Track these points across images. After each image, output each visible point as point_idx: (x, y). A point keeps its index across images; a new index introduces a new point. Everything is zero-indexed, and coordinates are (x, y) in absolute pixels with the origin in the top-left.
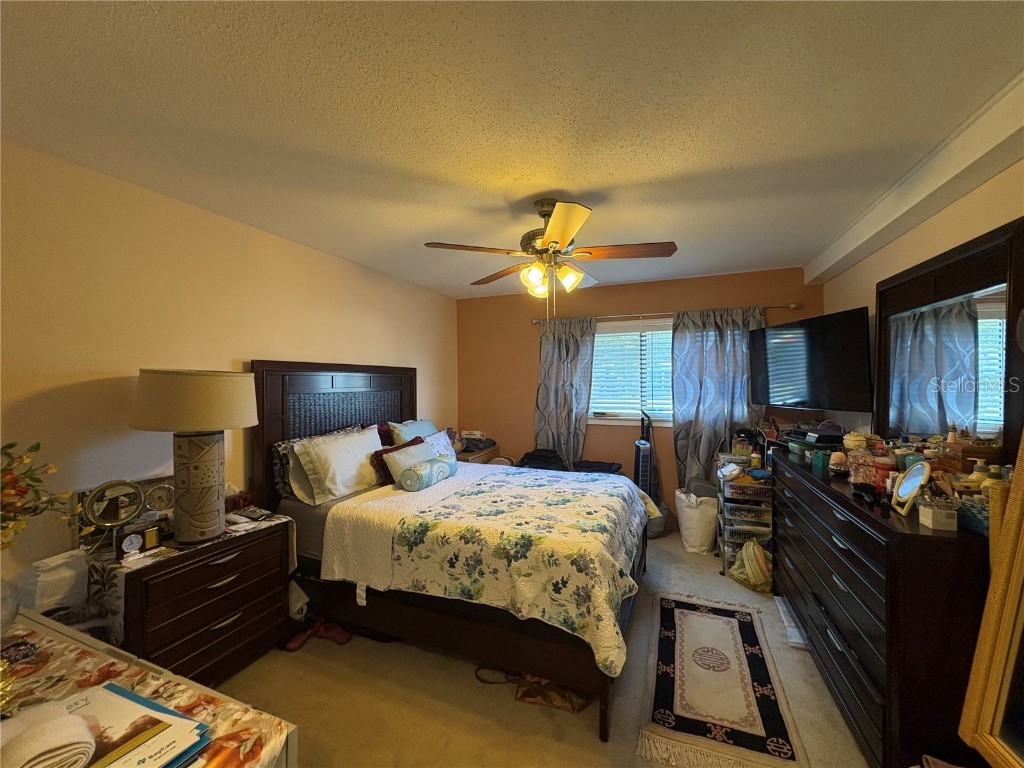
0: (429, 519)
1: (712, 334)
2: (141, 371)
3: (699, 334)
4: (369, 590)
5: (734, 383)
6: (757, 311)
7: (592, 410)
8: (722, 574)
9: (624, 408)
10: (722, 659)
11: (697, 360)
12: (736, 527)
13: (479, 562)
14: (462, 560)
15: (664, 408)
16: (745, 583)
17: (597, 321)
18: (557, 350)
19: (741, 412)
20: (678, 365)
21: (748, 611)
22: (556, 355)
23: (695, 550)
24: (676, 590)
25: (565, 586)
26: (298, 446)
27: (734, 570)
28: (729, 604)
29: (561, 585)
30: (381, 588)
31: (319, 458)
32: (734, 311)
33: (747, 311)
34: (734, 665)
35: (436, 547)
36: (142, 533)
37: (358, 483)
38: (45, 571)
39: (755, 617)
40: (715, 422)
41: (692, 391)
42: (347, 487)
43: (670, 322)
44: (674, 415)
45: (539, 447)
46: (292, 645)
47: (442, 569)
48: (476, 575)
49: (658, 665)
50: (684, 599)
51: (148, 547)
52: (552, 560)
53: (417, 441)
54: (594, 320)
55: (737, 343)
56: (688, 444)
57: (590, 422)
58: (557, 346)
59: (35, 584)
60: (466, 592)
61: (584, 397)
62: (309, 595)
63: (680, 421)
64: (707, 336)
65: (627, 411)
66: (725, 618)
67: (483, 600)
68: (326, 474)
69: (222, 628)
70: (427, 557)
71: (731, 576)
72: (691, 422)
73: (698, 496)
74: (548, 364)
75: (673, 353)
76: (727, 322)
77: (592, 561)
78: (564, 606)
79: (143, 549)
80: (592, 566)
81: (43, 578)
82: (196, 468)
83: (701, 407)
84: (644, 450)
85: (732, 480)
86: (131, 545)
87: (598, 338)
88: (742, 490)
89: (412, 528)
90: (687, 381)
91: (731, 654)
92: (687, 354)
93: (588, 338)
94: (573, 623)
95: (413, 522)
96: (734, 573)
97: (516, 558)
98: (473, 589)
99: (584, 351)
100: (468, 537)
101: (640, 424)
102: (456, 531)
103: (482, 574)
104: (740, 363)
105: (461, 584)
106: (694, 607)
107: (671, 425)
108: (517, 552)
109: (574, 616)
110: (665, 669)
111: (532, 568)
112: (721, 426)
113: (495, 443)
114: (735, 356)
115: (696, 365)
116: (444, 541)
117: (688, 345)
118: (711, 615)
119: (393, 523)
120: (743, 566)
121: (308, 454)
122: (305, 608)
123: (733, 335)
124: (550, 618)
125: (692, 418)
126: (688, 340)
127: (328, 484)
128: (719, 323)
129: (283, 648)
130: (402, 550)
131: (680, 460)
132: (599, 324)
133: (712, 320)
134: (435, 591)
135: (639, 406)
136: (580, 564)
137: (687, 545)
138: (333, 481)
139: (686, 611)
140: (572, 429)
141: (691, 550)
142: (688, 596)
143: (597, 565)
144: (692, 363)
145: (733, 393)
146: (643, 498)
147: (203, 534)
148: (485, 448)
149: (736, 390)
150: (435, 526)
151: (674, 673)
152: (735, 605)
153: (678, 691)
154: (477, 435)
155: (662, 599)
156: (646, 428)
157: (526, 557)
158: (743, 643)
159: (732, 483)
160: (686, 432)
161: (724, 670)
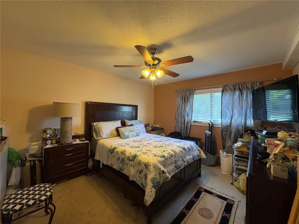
0: (117, 146)
1: (237, 93)
2: (53, 102)
3: (232, 93)
4: (103, 164)
5: (246, 111)
6: (258, 83)
7: (192, 120)
8: (232, 184)
9: (204, 120)
10: (210, 214)
11: (231, 102)
12: (239, 167)
13: (124, 160)
14: (120, 159)
15: (218, 120)
16: (239, 189)
17: (195, 90)
18: (181, 100)
19: (250, 122)
20: (224, 104)
21: (234, 200)
22: (181, 102)
23: (225, 173)
24: (208, 185)
25: (142, 172)
26: (95, 124)
27: (236, 183)
28: (227, 195)
29: (141, 172)
30: (105, 164)
31: (100, 127)
32: (248, 83)
33: (254, 83)
34: (214, 219)
35: (116, 154)
36: (51, 140)
37: (111, 135)
38: (32, 145)
39: (236, 203)
40: (238, 126)
41: (229, 114)
42: (107, 136)
43: (221, 89)
44: (221, 123)
45: (176, 131)
46: (88, 175)
47: (117, 161)
48: (123, 164)
49: (184, 209)
50: (209, 189)
51: (53, 143)
52: (140, 163)
53: (132, 125)
54: (194, 90)
55: (248, 96)
56: (227, 134)
57: (192, 124)
58: (181, 99)
59: (30, 148)
60: (120, 169)
61: (190, 115)
62: (93, 162)
63: (224, 125)
64: (236, 94)
65: (204, 121)
66: (222, 200)
67: (124, 172)
68: (101, 132)
69: (68, 166)
70: (114, 157)
71: (235, 186)
72: (228, 125)
73: (227, 153)
74: (179, 104)
75: (222, 100)
76: (244, 88)
77: (150, 166)
78: (142, 179)
79: (51, 144)
80: (149, 167)
81: (31, 147)
82: (64, 126)
83: (233, 120)
84: (209, 134)
85: (237, 148)
86: (49, 142)
87: (195, 96)
88: (242, 152)
89: (112, 148)
90: (227, 110)
91: (215, 214)
92: (227, 100)
93: (192, 96)
94: (143, 185)
95: (113, 147)
96: (236, 184)
97: (131, 161)
98: (122, 168)
99: (190, 100)
100: (123, 153)
101: (208, 125)
102: (121, 150)
103: (124, 164)
104: (250, 104)
105: (120, 166)
106: (211, 193)
107: (220, 126)
108: (132, 159)
109: (144, 182)
110: (185, 211)
111: (135, 165)
112: (241, 128)
113: (163, 129)
114: (247, 101)
115: (231, 104)
116: (118, 152)
117: (228, 97)
118: (216, 198)
119: (109, 146)
120: (239, 182)
121: (97, 126)
122: (92, 166)
123: (247, 93)
124: (138, 182)
125: (229, 124)
126: (228, 95)
127: (101, 134)
128: (241, 88)
129: (86, 175)
130: (110, 154)
131: (224, 139)
132: (195, 91)
133: (238, 87)
134: (115, 167)
135: (210, 119)
136: (147, 166)
137: (222, 171)
138: (102, 134)
139: (207, 193)
140: (186, 126)
141: (223, 173)
142: (211, 189)
143: (152, 167)
144: (229, 104)
145: (246, 115)
146: (199, 150)
147: (65, 142)
148: (159, 130)
149: (247, 114)
150: (117, 148)
151: (188, 213)
152: (230, 196)
153: (185, 220)
154: (158, 126)
155: (200, 187)
156: (211, 127)
157: (134, 161)
158: (224, 211)
159: (238, 149)
160: (226, 129)
161: (209, 219)
